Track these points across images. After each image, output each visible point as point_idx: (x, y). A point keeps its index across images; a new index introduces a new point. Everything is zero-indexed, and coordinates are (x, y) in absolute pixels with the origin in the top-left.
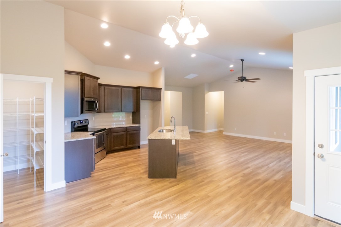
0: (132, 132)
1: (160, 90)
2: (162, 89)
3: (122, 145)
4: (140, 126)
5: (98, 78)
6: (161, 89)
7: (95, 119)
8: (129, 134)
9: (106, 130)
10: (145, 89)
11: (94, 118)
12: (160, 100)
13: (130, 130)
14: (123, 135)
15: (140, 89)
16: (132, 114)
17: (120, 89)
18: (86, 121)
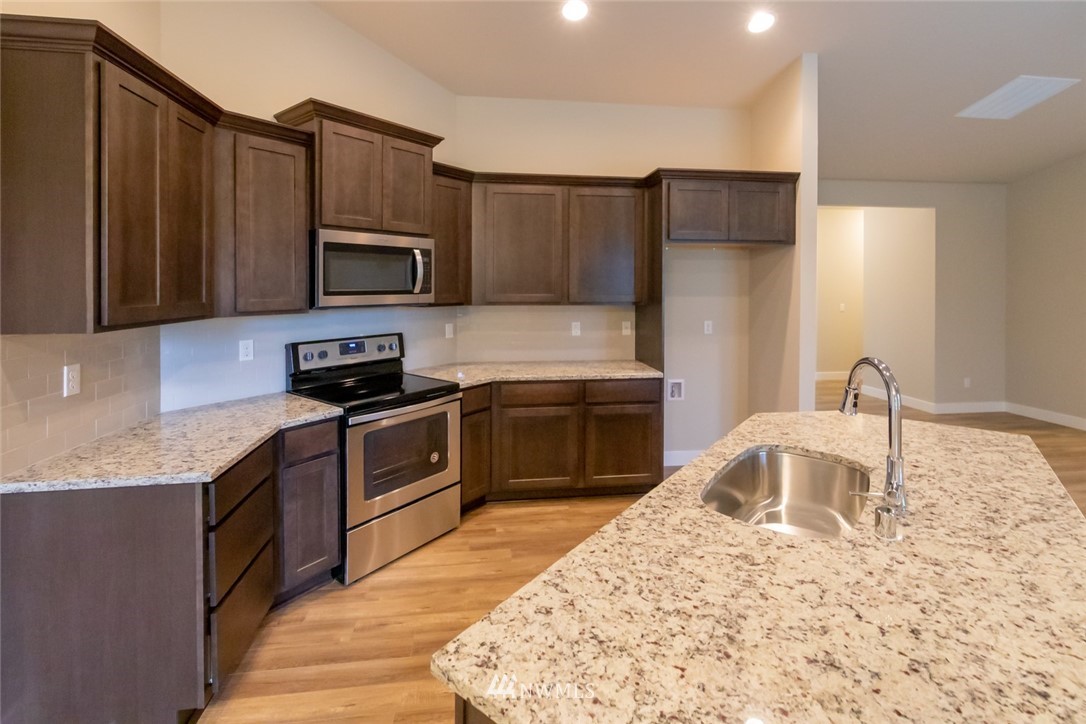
0: (617, 409)
1: (790, 186)
2: (802, 179)
3: (560, 470)
4: (660, 381)
5: (431, 141)
6: (792, 179)
7: (455, 332)
8: (600, 418)
9: (460, 395)
10: (691, 185)
11: (449, 328)
12: (788, 239)
13: (600, 400)
14: (563, 419)
15: (665, 183)
16: (632, 315)
17: (557, 190)
18: (385, 342)
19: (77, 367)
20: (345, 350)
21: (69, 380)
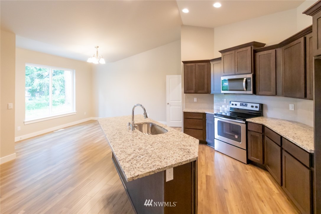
18: (255, 105)
19: (196, 98)
20: (242, 105)
21: (195, 100)
